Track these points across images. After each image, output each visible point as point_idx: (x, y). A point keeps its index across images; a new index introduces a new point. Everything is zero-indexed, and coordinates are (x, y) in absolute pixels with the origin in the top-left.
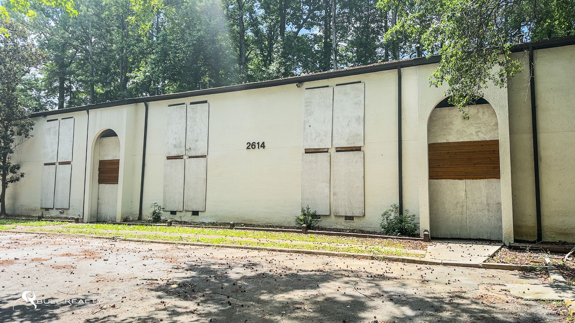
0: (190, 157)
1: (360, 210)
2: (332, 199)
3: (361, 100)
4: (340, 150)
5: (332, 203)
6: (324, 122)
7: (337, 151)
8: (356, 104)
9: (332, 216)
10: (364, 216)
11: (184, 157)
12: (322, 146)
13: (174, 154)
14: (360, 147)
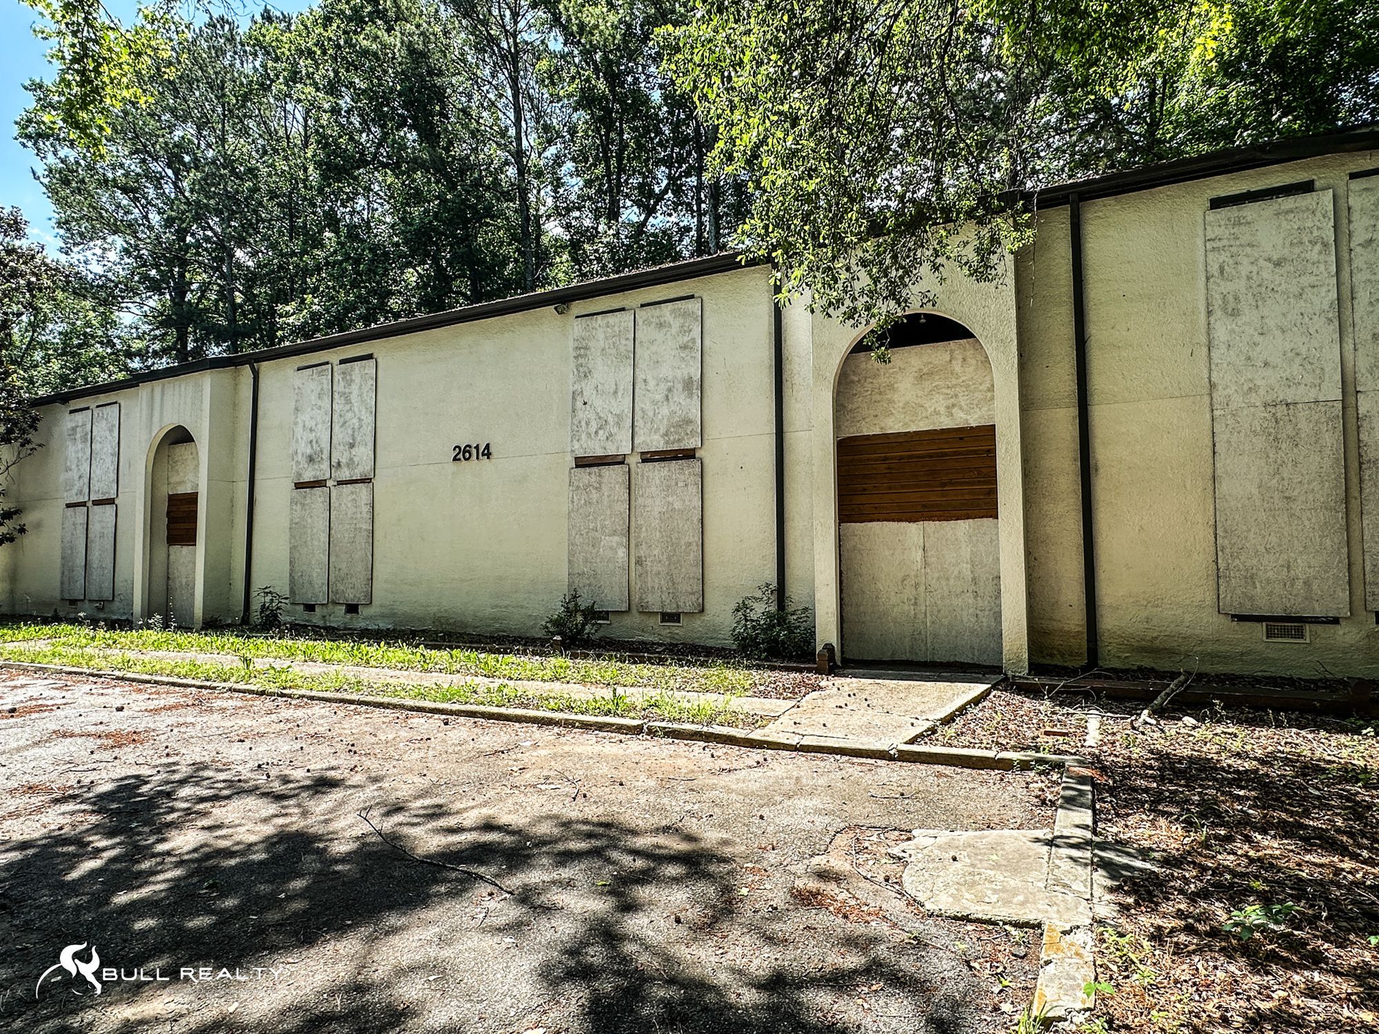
0: (340, 483)
1: (694, 598)
2: (633, 574)
3: (693, 340)
4: (649, 458)
5: (633, 583)
6: (616, 392)
7: (644, 461)
8: (684, 347)
9: (634, 611)
10: (702, 611)
11: (330, 483)
12: (612, 451)
13: (308, 476)
14: (694, 450)
